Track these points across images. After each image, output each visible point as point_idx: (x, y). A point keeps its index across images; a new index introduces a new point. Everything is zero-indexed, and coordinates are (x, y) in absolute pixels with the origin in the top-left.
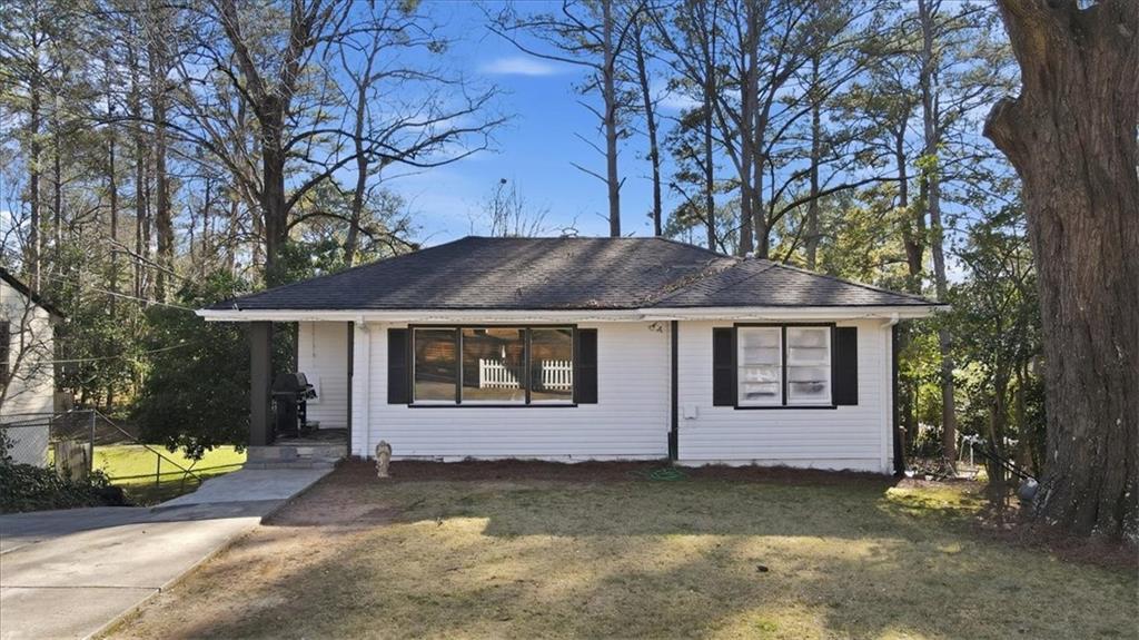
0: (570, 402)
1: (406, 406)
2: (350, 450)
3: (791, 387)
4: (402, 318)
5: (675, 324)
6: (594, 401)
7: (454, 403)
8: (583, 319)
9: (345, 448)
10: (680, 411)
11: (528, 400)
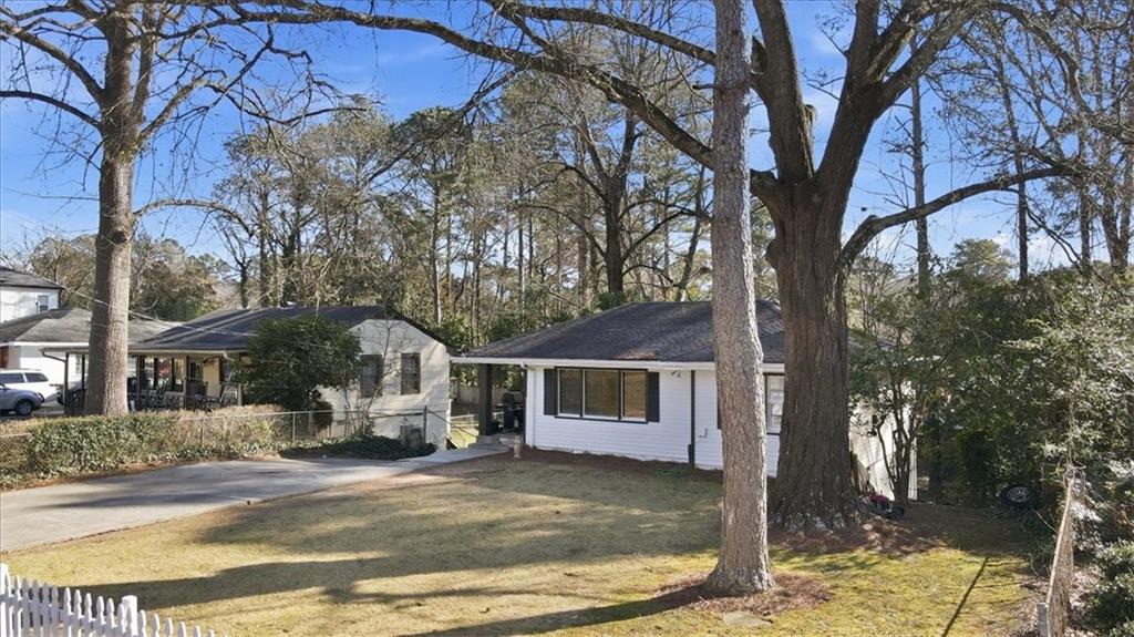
0: (644, 420)
1: (553, 417)
2: (524, 441)
4: (551, 363)
5: (693, 372)
6: (657, 420)
7: (578, 416)
8: (652, 366)
9: (522, 440)
10: (696, 431)
11: (620, 418)
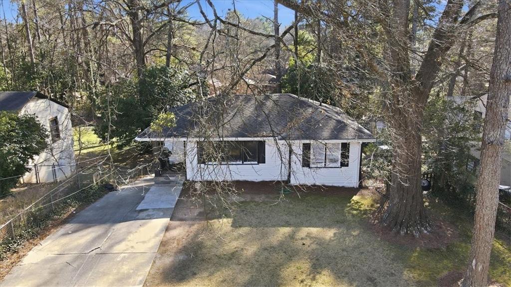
0: (256, 163)
2: (186, 178)
3: (327, 160)
6: (264, 163)
9: (185, 177)
11: (243, 163)
